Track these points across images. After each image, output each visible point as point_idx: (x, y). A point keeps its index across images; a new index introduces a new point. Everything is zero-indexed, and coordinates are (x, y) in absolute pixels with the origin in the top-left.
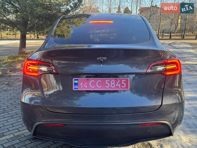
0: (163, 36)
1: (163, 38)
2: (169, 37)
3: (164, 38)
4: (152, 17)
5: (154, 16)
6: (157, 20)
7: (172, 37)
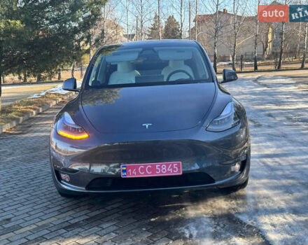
0: (242, 66)
1: (243, 71)
2: (253, 68)
3: (245, 69)
4: (220, 33)
5: (223, 30)
6: (229, 37)
7: (259, 68)
